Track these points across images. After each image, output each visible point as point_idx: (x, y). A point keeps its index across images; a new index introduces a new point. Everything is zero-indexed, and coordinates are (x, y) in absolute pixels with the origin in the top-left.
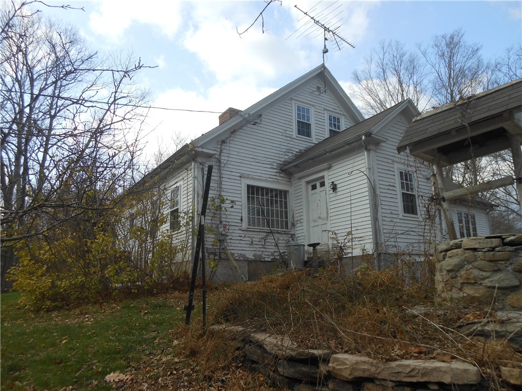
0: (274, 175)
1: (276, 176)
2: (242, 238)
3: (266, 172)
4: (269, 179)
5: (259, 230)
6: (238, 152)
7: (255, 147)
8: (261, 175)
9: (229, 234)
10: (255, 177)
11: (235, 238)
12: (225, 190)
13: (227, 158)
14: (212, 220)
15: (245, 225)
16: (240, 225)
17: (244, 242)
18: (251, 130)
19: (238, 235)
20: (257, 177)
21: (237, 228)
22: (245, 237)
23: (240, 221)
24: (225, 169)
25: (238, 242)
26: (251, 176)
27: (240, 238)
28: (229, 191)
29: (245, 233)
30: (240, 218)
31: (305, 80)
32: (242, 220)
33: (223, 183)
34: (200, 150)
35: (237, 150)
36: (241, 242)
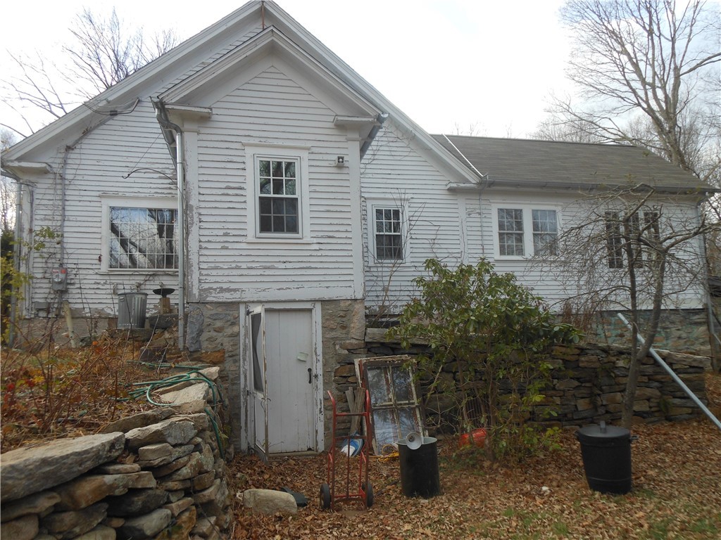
0: (166, 188)
1: (170, 188)
2: (100, 286)
3: (149, 185)
4: (156, 195)
5: (131, 273)
6: (98, 161)
7: (130, 149)
8: (141, 190)
9: (77, 281)
10: (127, 194)
11: (87, 286)
12: (71, 218)
13: (74, 172)
14: (46, 262)
15: (104, 267)
16: (98, 267)
17: (103, 292)
18: (124, 123)
19: (93, 282)
20: (132, 195)
21: (91, 272)
22: (105, 283)
23: (97, 262)
24: (71, 187)
25: (93, 291)
26: (120, 194)
27: (95, 286)
28: (79, 219)
29: (107, 278)
30: (97, 257)
31: (224, 28)
32: (100, 259)
33: (67, 208)
34: (16, 164)
35: (97, 157)
36: (97, 291)
